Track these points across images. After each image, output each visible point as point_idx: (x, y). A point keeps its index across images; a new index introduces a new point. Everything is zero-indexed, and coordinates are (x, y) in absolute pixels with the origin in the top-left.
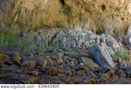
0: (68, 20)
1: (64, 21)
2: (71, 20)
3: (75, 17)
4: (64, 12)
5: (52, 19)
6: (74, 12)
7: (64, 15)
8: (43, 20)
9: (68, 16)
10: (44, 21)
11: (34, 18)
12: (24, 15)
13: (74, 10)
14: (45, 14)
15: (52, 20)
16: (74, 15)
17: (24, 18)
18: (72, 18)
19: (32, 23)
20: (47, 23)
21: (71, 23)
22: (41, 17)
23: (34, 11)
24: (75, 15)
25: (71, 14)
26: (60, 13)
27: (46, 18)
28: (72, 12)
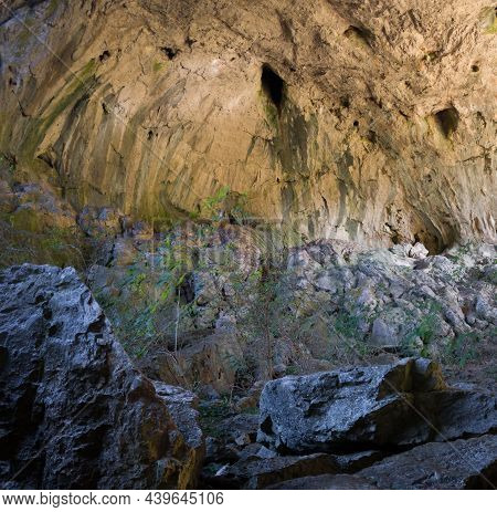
0: (283, 191)
1: (265, 195)
2: (298, 188)
3: (319, 174)
4: (273, 145)
5: (211, 177)
6: (317, 147)
7: (268, 161)
8: (172, 179)
9: (286, 167)
10: (175, 182)
11: (137, 161)
12: (96, 131)
13: (319, 139)
14: (184, 146)
15: (208, 186)
16: (314, 163)
17: (90, 148)
18: (306, 179)
19: (122, 184)
20: (185, 194)
21: (302, 208)
22: (168, 157)
23: (143, 120)
24: (318, 165)
25: (304, 156)
26: (253, 151)
27: (186, 168)
28: (310, 146)
